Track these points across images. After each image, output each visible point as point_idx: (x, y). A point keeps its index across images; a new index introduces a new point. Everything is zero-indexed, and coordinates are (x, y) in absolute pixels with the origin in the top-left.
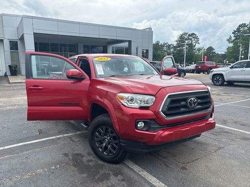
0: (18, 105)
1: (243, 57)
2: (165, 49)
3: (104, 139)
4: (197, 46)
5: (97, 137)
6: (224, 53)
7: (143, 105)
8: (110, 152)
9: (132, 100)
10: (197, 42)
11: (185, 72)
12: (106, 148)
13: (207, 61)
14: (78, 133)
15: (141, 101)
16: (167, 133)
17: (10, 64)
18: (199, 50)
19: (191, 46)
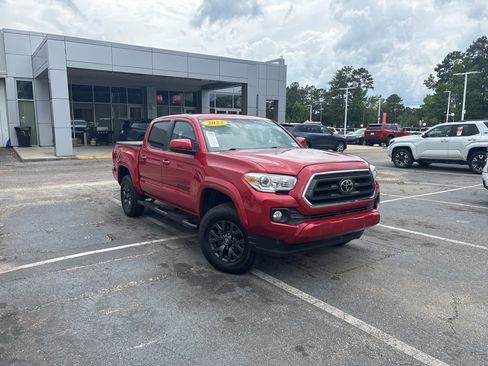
0: (55, 198)
1: (453, 114)
2: (309, 97)
3: (224, 239)
4: (370, 94)
5: (213, 237)
6: (418, 107)
7: (280, 188)
8: (232, 257)
9: (266, 182)
10: (370, 85)
11: (345, 142)
12: (226, 252)
13: (387, 122)
14: (173, 238)
15: (277, 184)
16: (311, 226)
17: (18, 125)
18: (373, 100)
19: (358, 93)
